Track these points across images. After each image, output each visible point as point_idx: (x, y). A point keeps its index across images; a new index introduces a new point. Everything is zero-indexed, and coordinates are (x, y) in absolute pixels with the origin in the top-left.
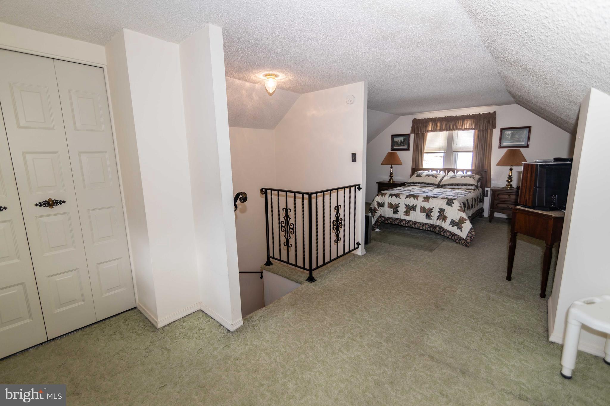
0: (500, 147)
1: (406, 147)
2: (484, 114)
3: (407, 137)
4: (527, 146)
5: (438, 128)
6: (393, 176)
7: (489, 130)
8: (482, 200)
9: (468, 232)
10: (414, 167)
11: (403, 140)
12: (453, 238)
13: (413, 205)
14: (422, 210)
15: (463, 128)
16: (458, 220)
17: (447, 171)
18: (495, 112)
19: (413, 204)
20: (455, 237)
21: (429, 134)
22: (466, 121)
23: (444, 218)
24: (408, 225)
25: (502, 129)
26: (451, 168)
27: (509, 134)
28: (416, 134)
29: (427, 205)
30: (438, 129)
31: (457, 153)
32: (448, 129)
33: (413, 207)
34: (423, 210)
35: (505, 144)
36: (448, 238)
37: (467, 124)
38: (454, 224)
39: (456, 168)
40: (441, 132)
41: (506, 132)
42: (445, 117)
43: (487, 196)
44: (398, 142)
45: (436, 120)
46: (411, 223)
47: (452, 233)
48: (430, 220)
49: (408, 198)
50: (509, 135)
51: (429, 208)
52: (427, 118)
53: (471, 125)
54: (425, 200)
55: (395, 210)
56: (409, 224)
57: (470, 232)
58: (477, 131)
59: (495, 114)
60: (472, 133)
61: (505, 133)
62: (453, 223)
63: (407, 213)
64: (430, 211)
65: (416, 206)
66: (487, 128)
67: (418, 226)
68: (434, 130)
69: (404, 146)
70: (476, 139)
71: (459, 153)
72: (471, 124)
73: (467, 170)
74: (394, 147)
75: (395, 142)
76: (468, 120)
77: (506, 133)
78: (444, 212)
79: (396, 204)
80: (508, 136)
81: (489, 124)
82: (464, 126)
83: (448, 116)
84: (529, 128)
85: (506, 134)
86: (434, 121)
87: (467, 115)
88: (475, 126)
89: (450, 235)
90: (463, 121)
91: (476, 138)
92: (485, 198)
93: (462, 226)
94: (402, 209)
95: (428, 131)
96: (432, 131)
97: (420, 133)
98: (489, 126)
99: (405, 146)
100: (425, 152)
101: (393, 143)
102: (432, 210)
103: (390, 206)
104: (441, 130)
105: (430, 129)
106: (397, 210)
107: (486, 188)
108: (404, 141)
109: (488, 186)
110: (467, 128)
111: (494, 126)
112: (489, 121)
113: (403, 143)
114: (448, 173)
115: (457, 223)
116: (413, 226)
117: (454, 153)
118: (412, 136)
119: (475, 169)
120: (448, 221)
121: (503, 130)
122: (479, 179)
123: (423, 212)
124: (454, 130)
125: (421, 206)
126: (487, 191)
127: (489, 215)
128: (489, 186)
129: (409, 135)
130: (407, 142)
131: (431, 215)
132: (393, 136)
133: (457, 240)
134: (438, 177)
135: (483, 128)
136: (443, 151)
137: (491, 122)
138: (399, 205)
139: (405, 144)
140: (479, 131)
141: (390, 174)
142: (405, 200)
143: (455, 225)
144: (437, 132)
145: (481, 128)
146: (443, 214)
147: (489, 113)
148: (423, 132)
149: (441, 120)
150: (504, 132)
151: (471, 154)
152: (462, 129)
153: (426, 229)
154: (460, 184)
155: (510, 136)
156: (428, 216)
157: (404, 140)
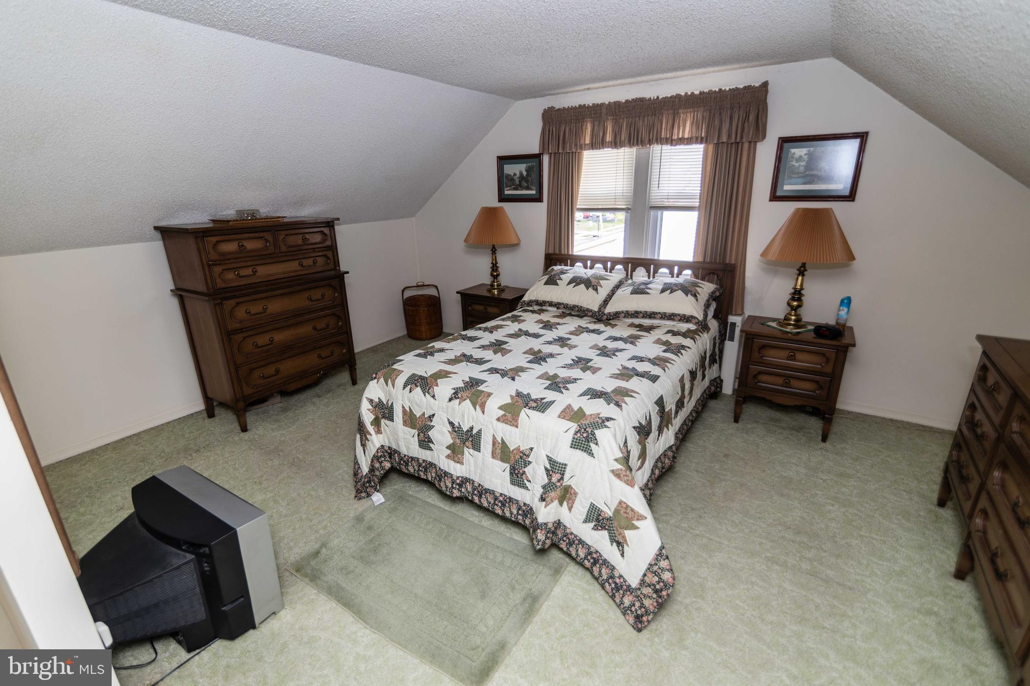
0: (775, 197)
1: (534, 192)
2: (735, 92)
3: (534, 163)
4: (851, 196)
5: (609, 138)
6: (498, 275)
7: (746, 145)
8: (717, 357)
9: (645, 567)
10: (551, 251)
11: (526, 170)
12: (596, 570)
13: (472, 428)
14: (498, 451)
15: (673, 138)
16: (613, 510)
17: (630, 265)
18: (765, 85)
19: (470, 425)
20: (603, 571)
21: (588, 156)
22: (682, 115)
23: (567, 495)
24: (461, 491)
25: (785, 141)
26: (643, 257)
27: (800, 156)
28: (553, 155)
29: (515, 438)
30: (607, 140)
31: (659, 212)
32: (635, 139)
33: (471, 436)
34: (502, 451)
35: (788, 187)
36: (581, 564)
37: (684, 127)
38: (598, 520)
39: (656, 258)
40: (615, 151)
41: (793, 151)
42: (627, 101)
43: (732, 339)
44: (515, 178)
45: (604, 111)
46: (470, 488)
47: (592, 550)
48: (523, 491)
49: (458, 400)
50: (800, 159)
51: (518, 449)
52: (580, 105)
53: (698, 128)
54: (504, 415)
55: (422, 435)
56: (463, 490)
57: (655, 568)
58: (711, 147)
59: (767, 92)
60: (698, 150)
61: (789, 156)
62: (596, 518)
63: (455, 452)
64: (521, 457)
65: (480, 432)
66: (742, 137)
67: (489, 503)
68: (598, 143)
69: (528, 188)
70: (708, 174)
71: (666, 214)
72: (696, 124)
73: (683, 266)
74: (506, 192)
75: (508, 176)
76: (689, 110)
77: (794, 153)
78: (563, 474)
79: (424, 414)
80: (797, 164)
81: (746, 124)
82: (675, 131)
83: (634, 97)
84: (863, 137)
85: (792, 157)
86: (596, 112)
87: (686, 93)
88: (707, 132)
89: (586, 558)
90: (675, 115)
91: (709, 168)
92: (728, 344)
93: (624, 537)
94: (441, 435)
95: (583, 147)
96: (593, 146)
97: (560, 151)
98: (746, 130)
99: (531, 189)
100: (578, 207)
101: (503, 181)
102: (528, 456)
103: (410, 419)
104: (616, 144)
105: (588, 141)
106: (429, 438)
107: (732, 315)
108: (527, 175)
109: (736, 311)
110: (686, 136)
111: (760, 132)
112: (747, 114)
113: (527, 181)
114: (633, 270)
115: (609, 519)
116: (476, 499)
117: (652, 213)
118: (546, 159)
119: (704, 262)
120: (581, 508)
121: (786, 145)
122: (712, 296)
123: (503, 460)
124: (650, 142)
125: (494, 438)
126: (733, 325)
127: (736, 387)
128: (739, 312)
129: (538, 156)
130: (534, 176)
131: (524, 473)
132: (503, 160)
133: (607, 584)
134: (601, 286)
135: (729, 136)
136: (624, 207)
137: (752, 117)
138: (431, 421)
139: (531, 185)
140: (717, 145)
141: (492, 268)
142: (447, 407)
143: (603, 528)
144: (606, 149)
145: (724, 139)
146: (559, 481)
147: (748, 88)
148: (570, 148)
149: (617, 110)
150: (789, 151)
151: (694, 216)
152: (670, 141)
153: (513, 519)
154: (657, 313)
155: (803, 163)
156: (518, 477)
157: (528, 170)
